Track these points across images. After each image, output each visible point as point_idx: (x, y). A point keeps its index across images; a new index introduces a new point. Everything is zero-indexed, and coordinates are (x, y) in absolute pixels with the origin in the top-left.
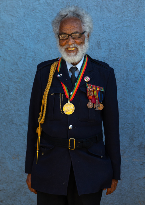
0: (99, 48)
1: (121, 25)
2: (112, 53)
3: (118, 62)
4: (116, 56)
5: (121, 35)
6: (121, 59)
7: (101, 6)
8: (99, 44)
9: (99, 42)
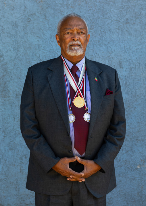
0: (121, 68)
1: (140, 47)
2: (132, 72)
3: (138, 80)
4: (136, 75)
5: (140, 55)
6: (140, 77)
7: (122, 29)
8: (121, 64)
9: (120, 62)
